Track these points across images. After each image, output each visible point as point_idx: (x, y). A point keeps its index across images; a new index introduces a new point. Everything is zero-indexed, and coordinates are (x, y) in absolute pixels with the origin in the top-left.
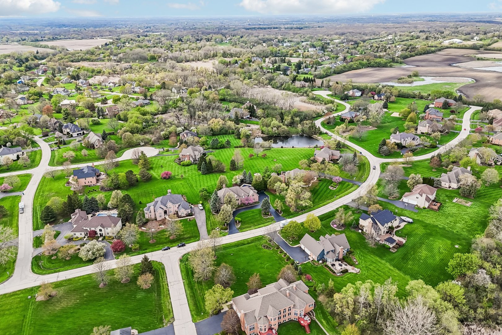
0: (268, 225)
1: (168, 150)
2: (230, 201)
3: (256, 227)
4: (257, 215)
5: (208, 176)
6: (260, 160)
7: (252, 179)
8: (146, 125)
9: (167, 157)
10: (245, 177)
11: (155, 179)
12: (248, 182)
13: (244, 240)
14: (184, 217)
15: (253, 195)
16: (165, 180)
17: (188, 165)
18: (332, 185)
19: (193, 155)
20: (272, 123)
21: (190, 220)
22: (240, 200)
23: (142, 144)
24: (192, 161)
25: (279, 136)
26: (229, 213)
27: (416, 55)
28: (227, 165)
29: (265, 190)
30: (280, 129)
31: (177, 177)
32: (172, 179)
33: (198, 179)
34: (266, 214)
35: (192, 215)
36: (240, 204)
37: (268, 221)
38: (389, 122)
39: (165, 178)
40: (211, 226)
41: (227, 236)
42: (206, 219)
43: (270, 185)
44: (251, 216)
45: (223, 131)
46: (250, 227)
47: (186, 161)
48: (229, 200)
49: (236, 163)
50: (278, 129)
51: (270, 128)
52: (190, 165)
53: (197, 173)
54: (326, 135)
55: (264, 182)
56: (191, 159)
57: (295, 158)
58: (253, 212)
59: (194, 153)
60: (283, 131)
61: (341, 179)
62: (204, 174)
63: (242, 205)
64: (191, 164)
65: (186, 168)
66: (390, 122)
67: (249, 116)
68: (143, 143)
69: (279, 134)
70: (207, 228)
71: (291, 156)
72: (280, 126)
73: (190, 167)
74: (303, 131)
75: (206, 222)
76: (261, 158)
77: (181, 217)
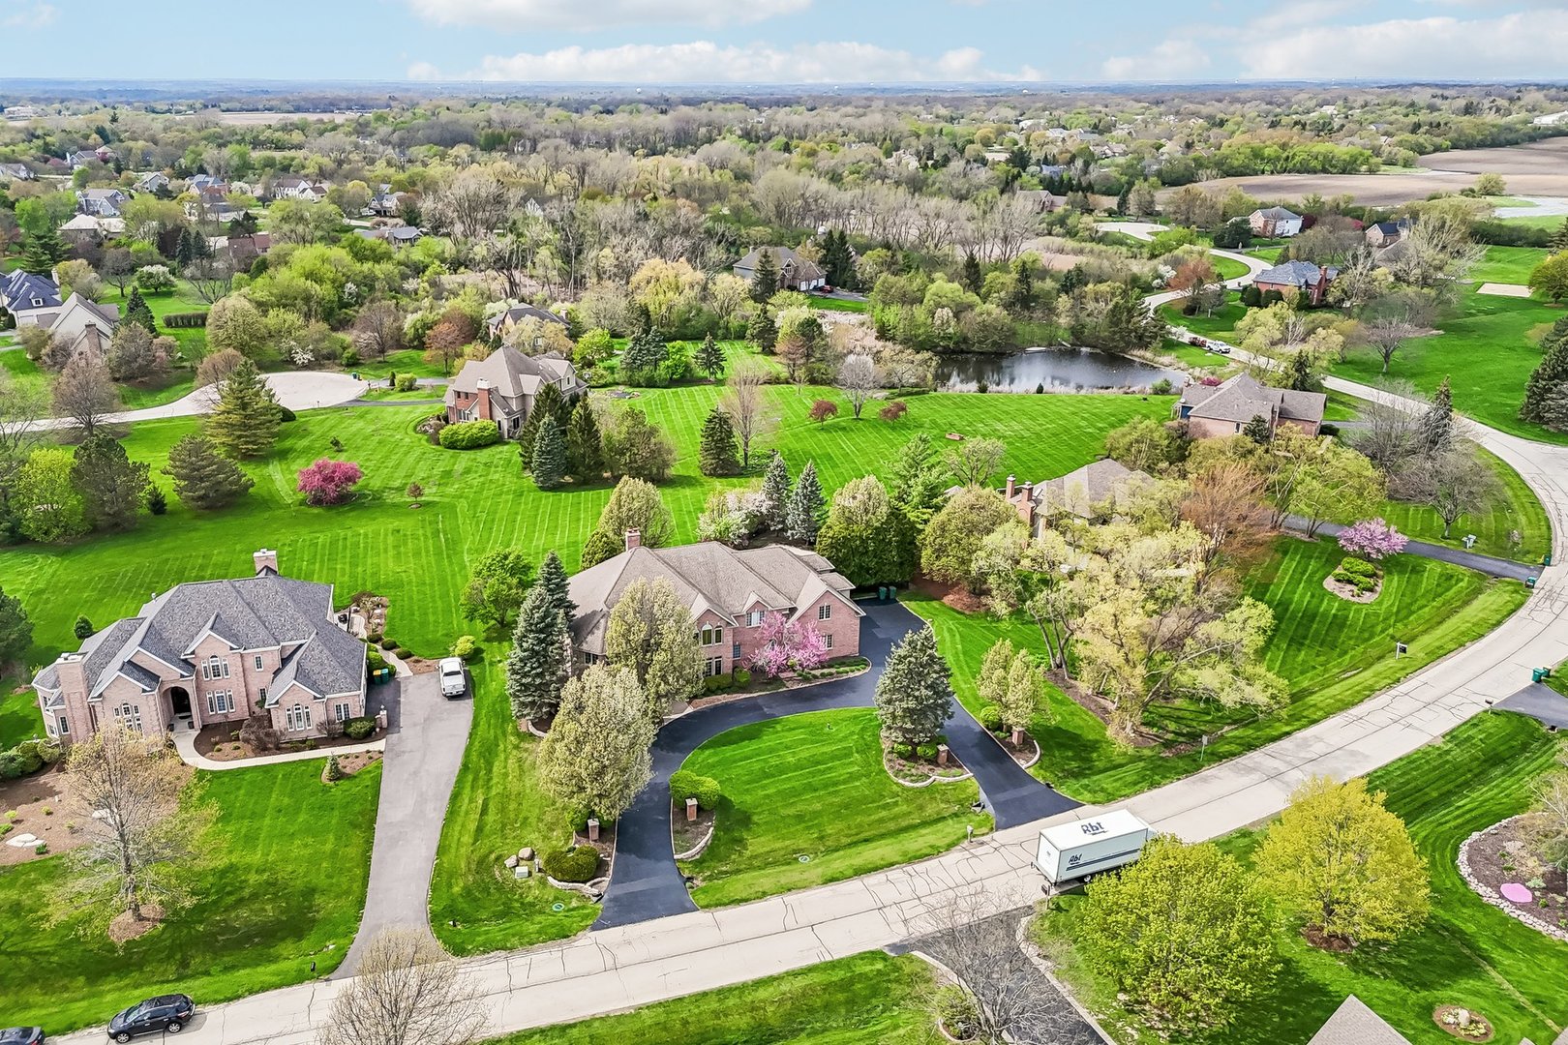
0: (934, 852)
1: (412, 381)
2: (648, 647)
3: (840, 862)
4: (847, 753)
5: (567, 498)
6: (872, 435)
7: (823, 517)
8: (358, 295)
9: (391, 409)
10: (780, 504)
11: (267, 503)
12: (798, 532)
13: (722, 993)
14: (315, 745)
15: (825, 612)
16: (316, 511)
17: (476, 444)
18: (1339, 570)
19: (507, 390)
20: (933, 288)
21: (338, 775)
22: (728, 638)
23: (301, 357)
24: (505, 425)
25: (962, 352)
26: (623, 740)
27: (1455, 147)
28: (687, 452)
29: (902, 586)
30: (969, 315)
31: (391, 498)
32: (362, 507)
33: (503, 512)
34: (912, 757)
35: (367, 736)
36: (727, 666)
37: (931, 810)
38: (1486, 313)
39: (317, 502)
40: (479, 830)
41: (587, 940)
42: (465, 767)
43: (940, 552)
44: (798, 767)
45: (698, 323)
46: (790, 858)
47: (475, 422)
48: (639, 635)
49: (736, 432)
50: (956, 315)
51: (920, 313)
52: (487, 445)
53: (511, 482)
54: (1194, 350)
55: (901, 533)
56: (500, 415)
57: (1067, 431)
58: (816, 734)
59: (517, 383)
60: (984, 327)
61: (1399, 540)
62: (550, 485)
63: (744, 677)
64: (496, 440)
65: (465, 458)
66: (1493, 313)
67: (822, 282)
68: (309, 356)
69: (965, 340)
70: (441, 850)
71: (1041, 420)
72: (971, 307)
73: (483, 455)
74: (1077, 332)
75: (455, 797)
76: (874, 425)
77: (279, 749)
